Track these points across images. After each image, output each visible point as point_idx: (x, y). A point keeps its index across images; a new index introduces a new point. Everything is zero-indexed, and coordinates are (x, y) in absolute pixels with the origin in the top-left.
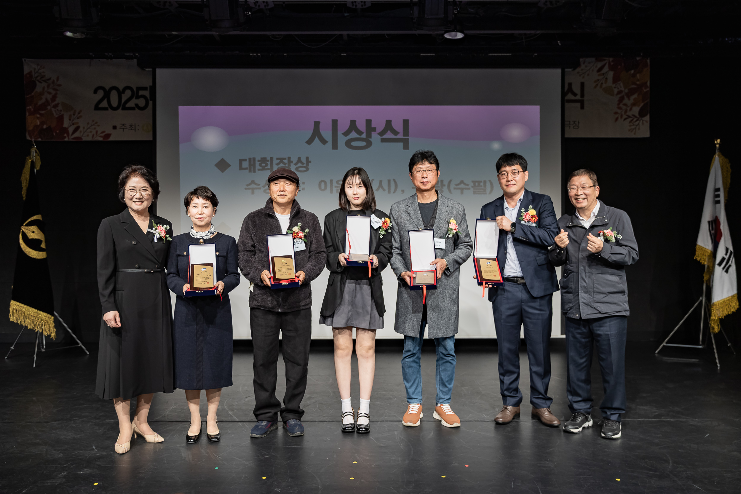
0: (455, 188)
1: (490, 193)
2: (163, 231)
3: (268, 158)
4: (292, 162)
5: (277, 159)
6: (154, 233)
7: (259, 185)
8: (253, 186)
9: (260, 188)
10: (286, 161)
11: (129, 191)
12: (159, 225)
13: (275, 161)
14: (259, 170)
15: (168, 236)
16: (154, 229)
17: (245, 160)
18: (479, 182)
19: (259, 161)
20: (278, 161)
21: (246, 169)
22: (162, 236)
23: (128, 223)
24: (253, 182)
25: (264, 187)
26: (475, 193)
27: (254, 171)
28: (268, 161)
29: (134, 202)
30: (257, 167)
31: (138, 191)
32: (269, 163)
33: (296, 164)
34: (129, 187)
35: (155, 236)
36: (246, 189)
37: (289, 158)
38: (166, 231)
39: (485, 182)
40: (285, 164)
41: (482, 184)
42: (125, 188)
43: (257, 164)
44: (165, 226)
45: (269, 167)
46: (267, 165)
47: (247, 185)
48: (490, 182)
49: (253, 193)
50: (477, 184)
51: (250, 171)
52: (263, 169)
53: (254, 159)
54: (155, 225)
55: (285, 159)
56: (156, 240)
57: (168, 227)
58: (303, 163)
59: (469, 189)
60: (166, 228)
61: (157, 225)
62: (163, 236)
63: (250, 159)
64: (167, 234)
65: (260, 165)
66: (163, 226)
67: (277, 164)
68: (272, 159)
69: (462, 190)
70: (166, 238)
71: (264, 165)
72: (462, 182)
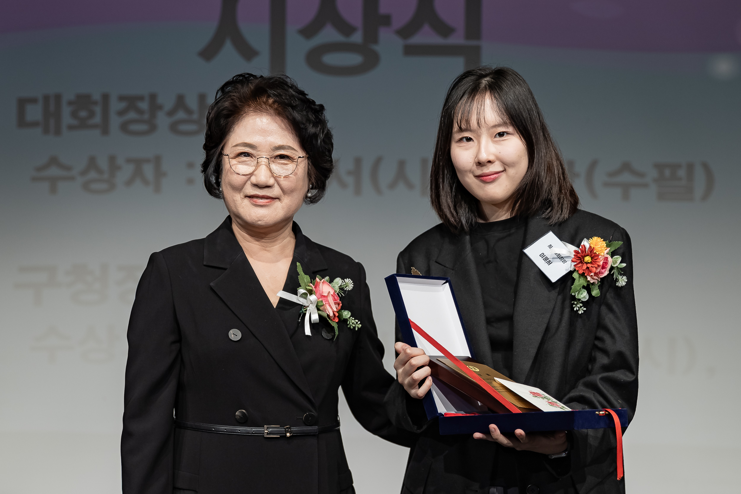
0: (606, 185)
1: (706, 197)
2: (330, 299)
3: (97, 96)
4: (160, 107)
5: (122, 98)
6: (301, 306)
7: (68, 168)
8: (54, 171)
9: (72, 178)
10: (144, 105)
11: (234, 162)
12: (317, 279)
13: (115, 106)
14: (71, 128)
15: (346, 314)
16: (301, 291)
17: (34, 101)
18: (675, 167)
19: (70, 103)
20: (123, 105)
21: (34, 124)
22: (328, 316)
23: (225, 269)
24: (54, 161)
25: (84, 173)
26: (661, 197)
27: (58, 132)
28: (95, 103)
29: (246, 196)
30: (67, 119)
31: (264, 161)
32: (98, 110)
33: (171, 113)
34: (237, 145)
35: (304, 315)
36: (35, 179)
37: (153, 97)
38: (341, 298)
39: (690, 168)
40: (140, 112)
41: (682, 173)
42: (222, 149)
43: (66, 111)
44: (338, 281)
45: (97, 119)
46: (92, 114)
47: (39, 169)
48: (706, 166)
49: (53, 190)
50: (667, 172)
51: (46, 131)
52: (83, 125)
53: (58, 98)
54: (307, 278)
55: (141, 98)
56: (308, 331)
57: (349, 284)
58: (189, 111)
59: (645, 186)
60: (341, 289)
61: (313, 278)
62: (331, 314)
63: (46, 98)
64: (343, 308)
65: (74, 115)
66: (331, 281)
67: (121, 113)
68: (106, 98)
69: (626, 188)
70: (343, 322)
71: (83, 114)
72: (626, 167)
